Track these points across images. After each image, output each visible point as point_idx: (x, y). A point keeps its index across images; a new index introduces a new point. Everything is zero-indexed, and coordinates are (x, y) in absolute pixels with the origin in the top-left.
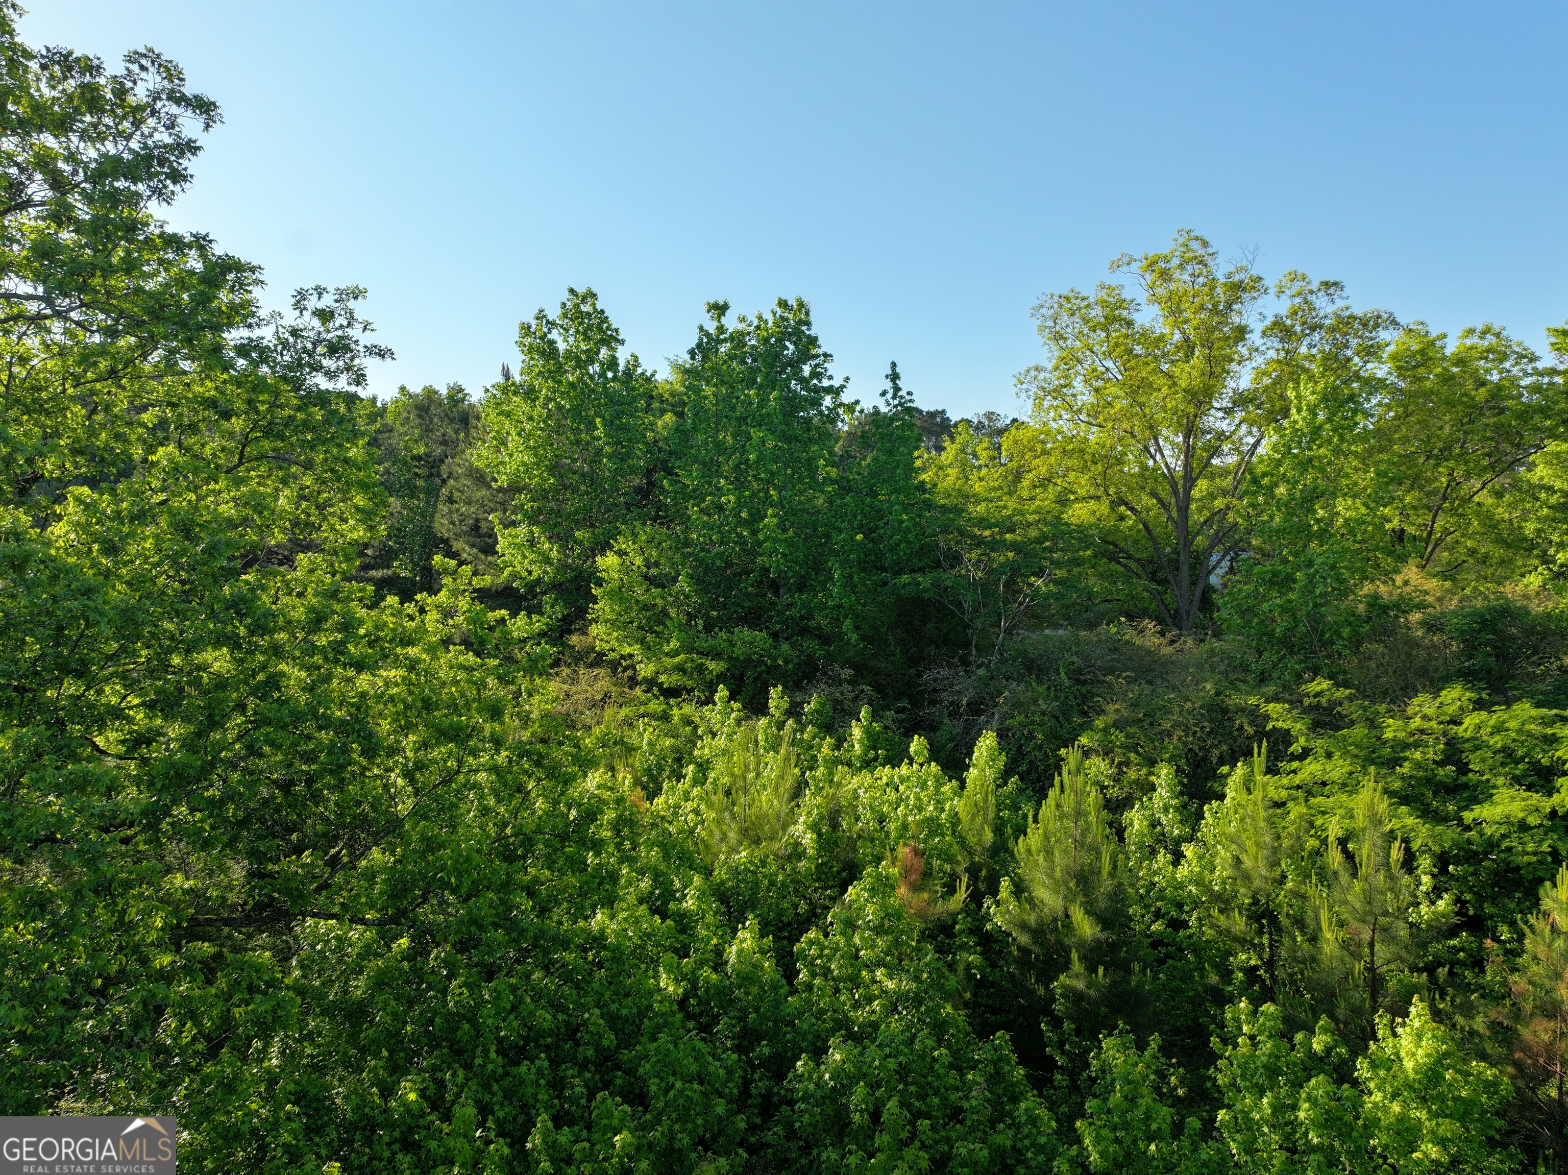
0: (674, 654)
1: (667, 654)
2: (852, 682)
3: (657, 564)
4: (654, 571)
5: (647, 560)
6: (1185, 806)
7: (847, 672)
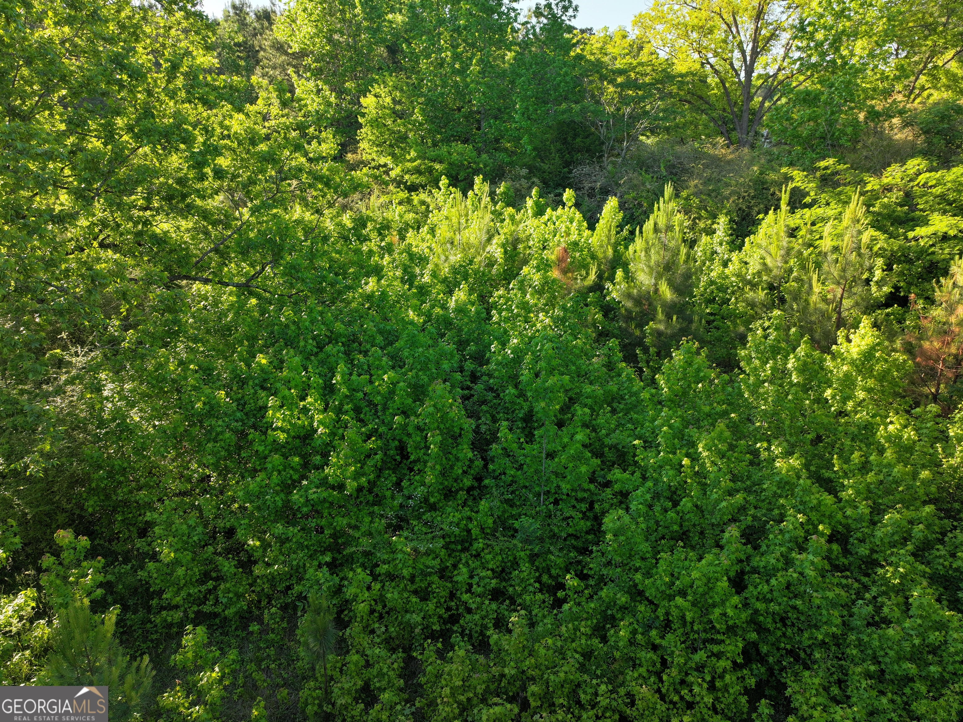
0: (412, 160)
1: (408, 161)
2: (527, 178)
3: (400, 102)
4: (398, 107)
5: (393, 100)
6: (733, 242)
7: (524, 172)
